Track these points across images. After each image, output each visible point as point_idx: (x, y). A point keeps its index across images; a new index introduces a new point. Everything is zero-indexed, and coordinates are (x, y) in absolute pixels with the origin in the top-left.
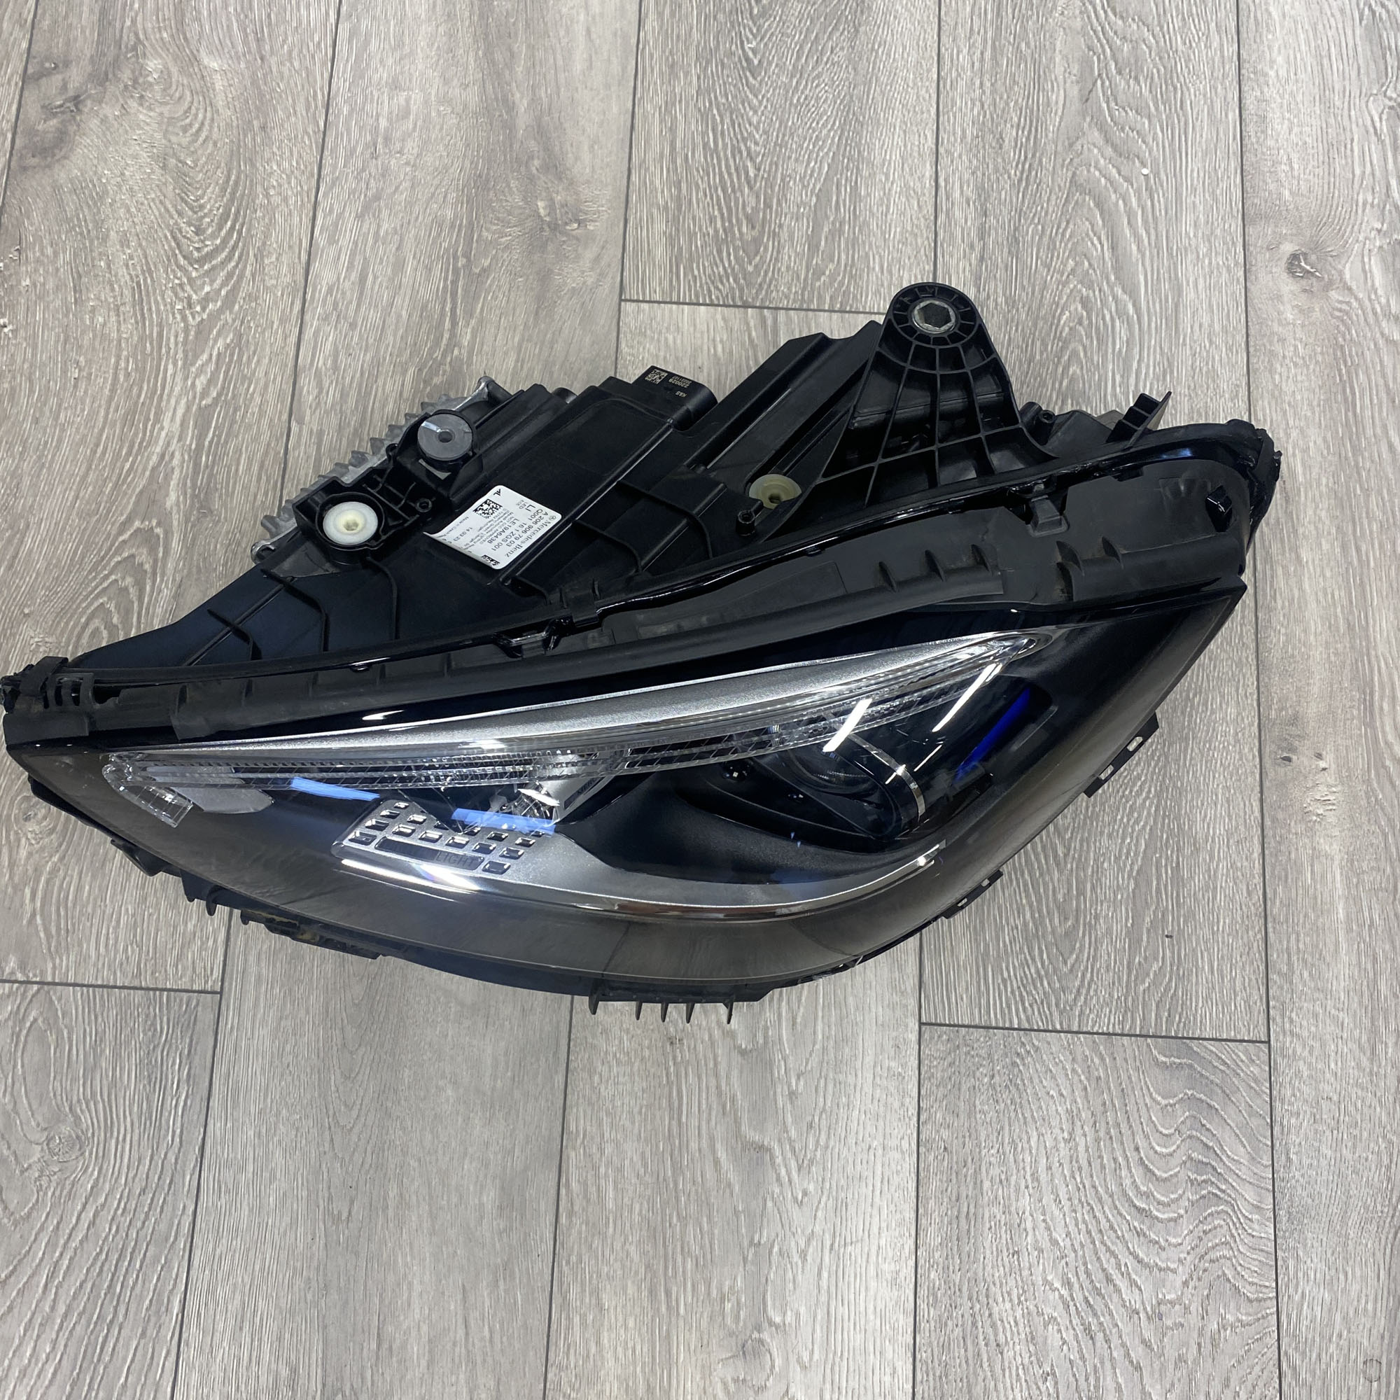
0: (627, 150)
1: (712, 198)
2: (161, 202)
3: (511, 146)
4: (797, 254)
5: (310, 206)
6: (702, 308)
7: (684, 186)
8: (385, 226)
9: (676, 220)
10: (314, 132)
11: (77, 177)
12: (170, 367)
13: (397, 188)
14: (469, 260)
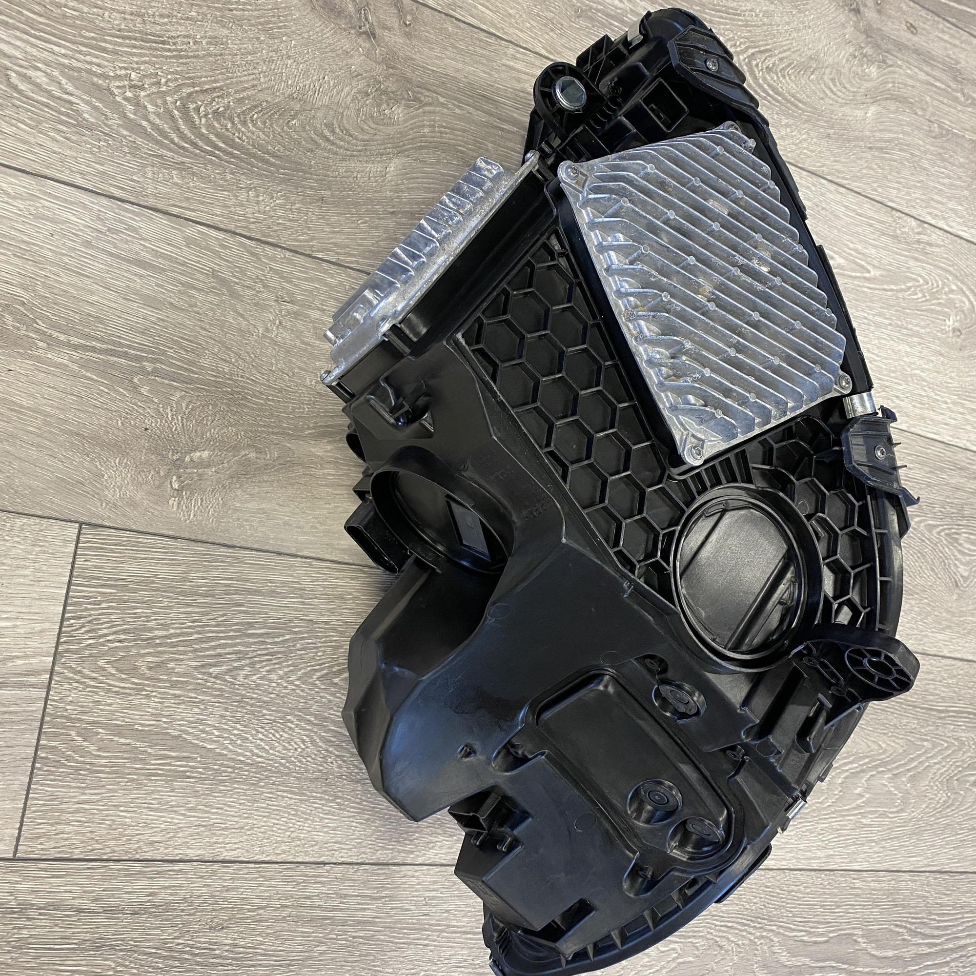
0: (256, 546)
1: (189, 627)
2: (254, 86)
3: (273, 433)
4: (112, 712)
5: (232, 227)
6: (61, 608)
7: (208, 600)
8: (199, 296)
9: (169, 589)
10: (313, 246)
11: (291, 14)
12: (63, 51)
13: (242, 316)
14: (149, 374)
